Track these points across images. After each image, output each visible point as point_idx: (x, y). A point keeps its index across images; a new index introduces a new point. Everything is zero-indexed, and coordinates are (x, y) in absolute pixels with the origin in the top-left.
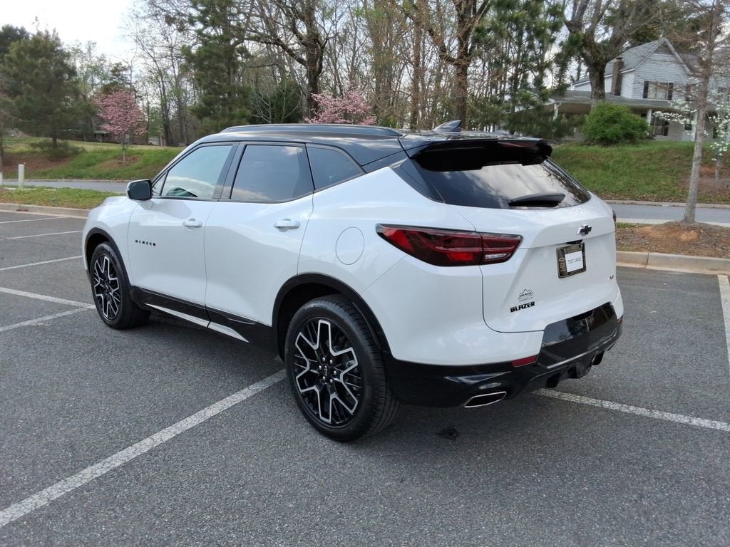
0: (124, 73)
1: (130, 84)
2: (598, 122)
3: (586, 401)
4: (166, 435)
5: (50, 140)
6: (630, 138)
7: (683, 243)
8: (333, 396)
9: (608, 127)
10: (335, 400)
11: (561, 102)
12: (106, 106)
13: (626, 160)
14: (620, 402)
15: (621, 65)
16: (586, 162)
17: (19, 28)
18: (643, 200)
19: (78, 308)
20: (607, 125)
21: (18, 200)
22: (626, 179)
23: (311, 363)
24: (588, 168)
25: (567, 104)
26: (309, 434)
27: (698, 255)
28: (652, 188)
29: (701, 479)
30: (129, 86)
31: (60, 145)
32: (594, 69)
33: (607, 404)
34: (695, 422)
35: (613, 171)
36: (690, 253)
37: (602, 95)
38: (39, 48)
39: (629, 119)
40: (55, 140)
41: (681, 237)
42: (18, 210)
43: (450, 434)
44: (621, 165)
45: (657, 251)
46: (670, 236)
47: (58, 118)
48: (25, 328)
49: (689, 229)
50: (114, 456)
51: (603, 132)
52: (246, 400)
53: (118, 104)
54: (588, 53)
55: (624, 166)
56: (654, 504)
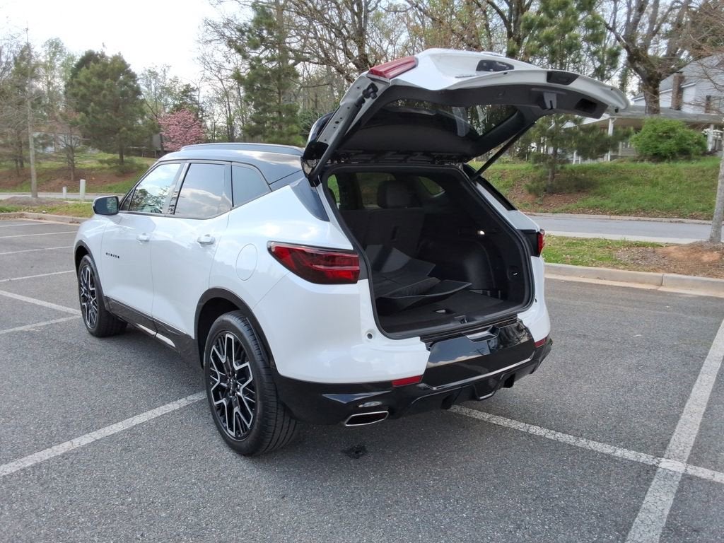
0: (193, 93)
1: (197, 104)
2: (650, 137)
3: (514, 424)
4: (85, 440)
5: (117, 156)
6: (684, 153)
7: (704, 264)
8: (236, 409)
9: (661, 142)
10: (237, 413)
11: (616, 117)
12: (169, 125)
13: (677, 177)
14: (550, 428)
15: (681, 79)
16: (635, 178)
17: (100, 53)
18: (692, 218)
19: (73, 315)
20: (660, 140)
21: (73, 213)
22: (675, 196)
23: (221, 376)
24: (636, 184)
25: (622, 119)
26: (218, 446)
27: (717, 277)
28: (701, 206)
29: (593, 513)
30: (196, 106)
31: (127, 162)
32: (648, 83)
33: (535, 430)
34: (619, 453)
35: (663, 188)
36: (709, 275)
37: (656, 111)
38: (107, 71)
39: (684, 134)
40: (121, 157)
41: (703, 258)
42: (71, 222)
43: (357, 452)
44: (671, 182)
45: (674, 272)
46: (692, 256)
47: (125, 136)
48: (17, 333)
49: (712, 250)
50: (31, 456)
51: (656, 147)
52: (177, 411)
53: (179, 123)
54: (642, 68)
55: (673, 183)
56: (527, 536)
